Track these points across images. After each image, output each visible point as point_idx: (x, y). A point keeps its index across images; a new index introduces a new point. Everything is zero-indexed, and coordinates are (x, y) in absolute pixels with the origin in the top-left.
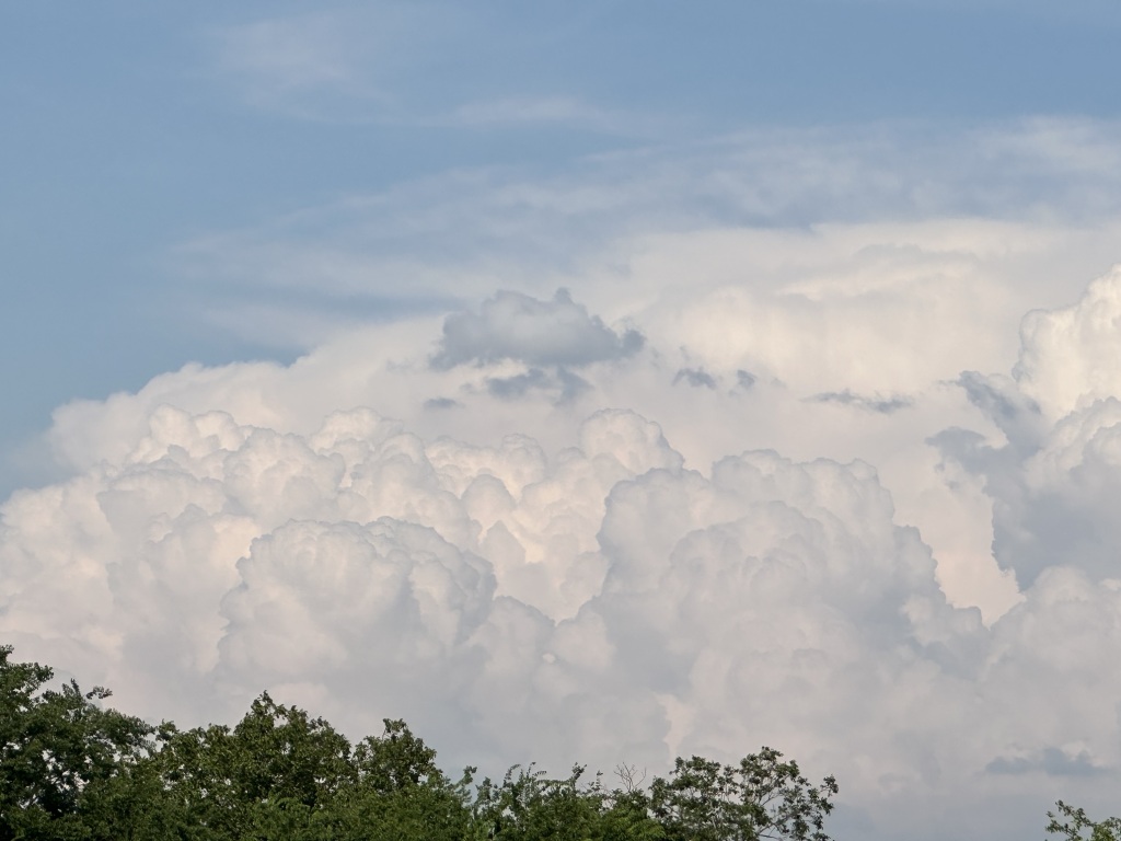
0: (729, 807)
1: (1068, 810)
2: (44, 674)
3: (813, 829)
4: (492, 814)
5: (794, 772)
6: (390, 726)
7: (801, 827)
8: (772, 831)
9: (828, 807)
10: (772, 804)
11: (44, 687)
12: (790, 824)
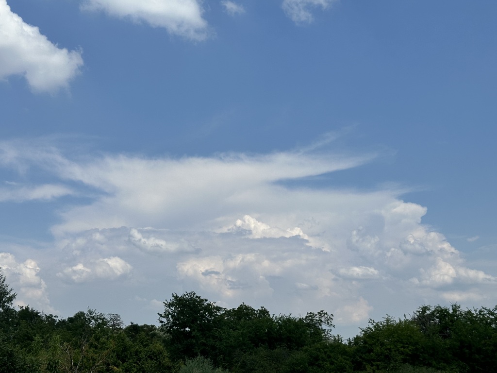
0: (317, 320)
1: (371, 320)
2: (206, 300)
3: (330, 323)
4: (277, 322)
5: (326, 313)
6: (262, 307)
7: (328, 323)
8: (324, 324)
9: (332, 319)
10: (323, 319)
11: (207, 302)
12: (326, 322)
